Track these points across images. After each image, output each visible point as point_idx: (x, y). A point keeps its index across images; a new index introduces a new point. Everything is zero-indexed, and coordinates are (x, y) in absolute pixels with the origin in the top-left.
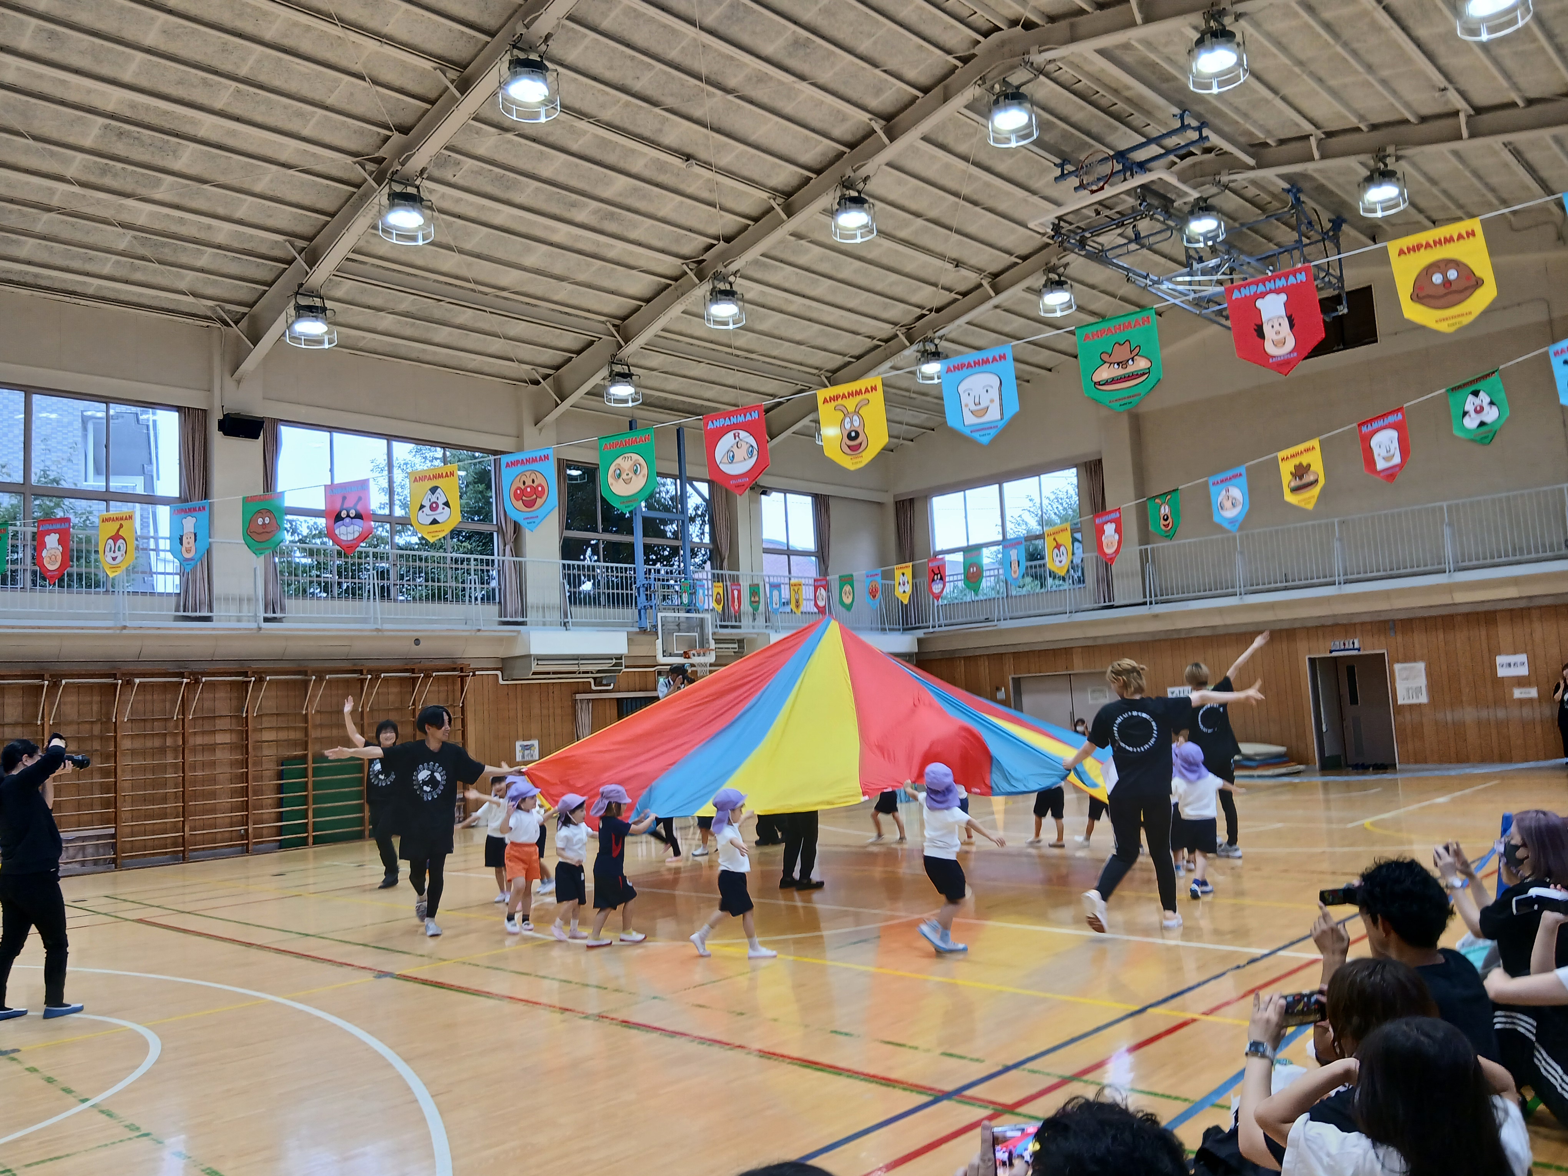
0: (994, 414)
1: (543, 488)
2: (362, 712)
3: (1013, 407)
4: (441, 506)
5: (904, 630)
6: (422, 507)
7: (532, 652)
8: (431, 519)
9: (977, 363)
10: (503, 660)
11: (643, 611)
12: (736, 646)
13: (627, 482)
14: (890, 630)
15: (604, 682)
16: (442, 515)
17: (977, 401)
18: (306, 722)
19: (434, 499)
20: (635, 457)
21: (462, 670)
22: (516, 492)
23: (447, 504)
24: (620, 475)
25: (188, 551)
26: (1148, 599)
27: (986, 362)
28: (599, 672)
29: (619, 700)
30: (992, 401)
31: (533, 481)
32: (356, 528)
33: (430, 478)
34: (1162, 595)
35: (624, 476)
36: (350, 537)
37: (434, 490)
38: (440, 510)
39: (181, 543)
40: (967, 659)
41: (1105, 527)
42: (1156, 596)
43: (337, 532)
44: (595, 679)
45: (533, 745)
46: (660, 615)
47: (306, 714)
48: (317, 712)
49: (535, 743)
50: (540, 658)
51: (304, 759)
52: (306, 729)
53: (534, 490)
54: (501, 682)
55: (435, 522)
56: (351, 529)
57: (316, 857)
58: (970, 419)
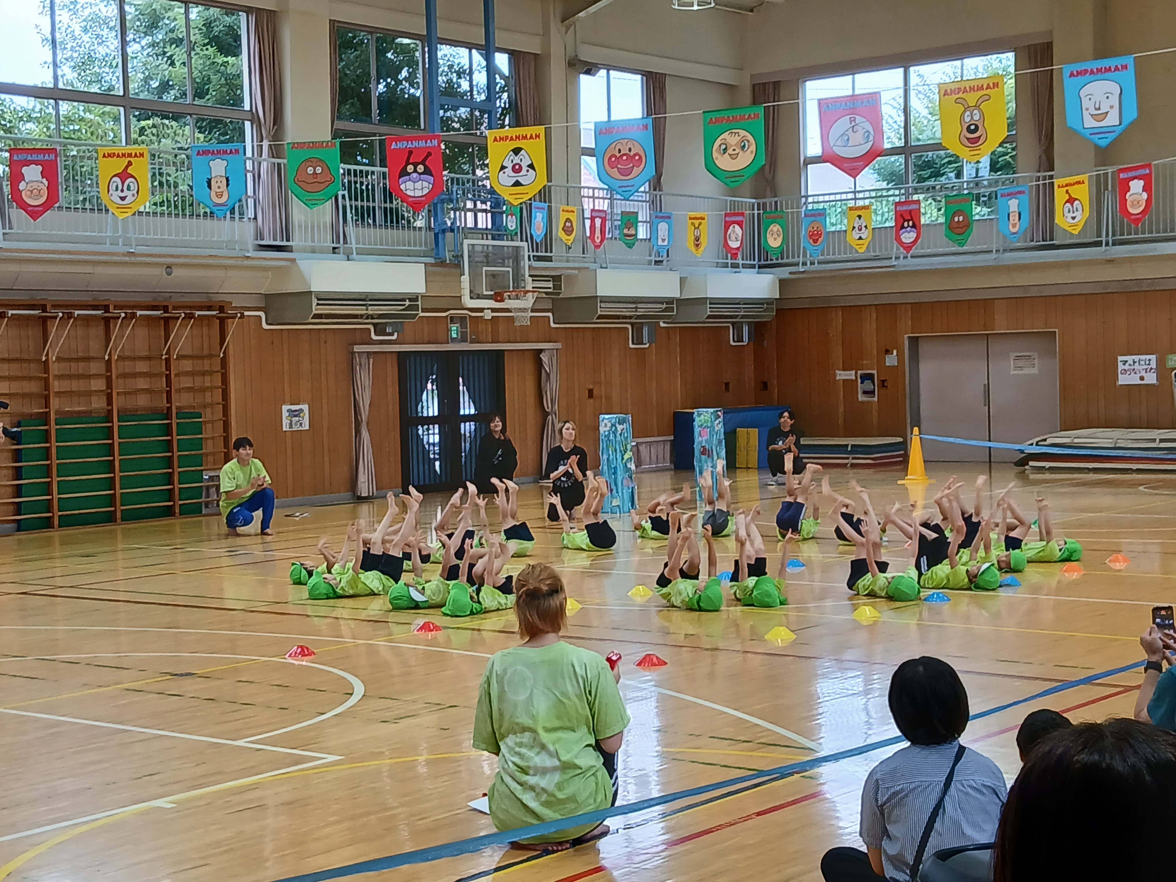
0: (1112, 119)
1: (640, 157)
2: (110, 360)
3: (1132, 114)
4: (525, 168)
5: (760, 267)
6: (503, 168)
7: (312, 290)
8: (514, 180)
9: (1099, 70)
10: (268, 297)
11: (440, 236)
12: (550, 285)
13: (733, 157)
14: (744, 266)
15: (389, 330)
16: (527, 177)
17: (1097, 106)
18: (46, 370)
19: (517, 160)
20: (743, 133)
21: (221, 309)
22: (610, 158)
23: (531, 166)
24: (725, 150)
25: (220, 195)
26: (1104, 239)
27: (1108, 70)
28: (380, 316)
29: (400, 355)
30: (1112, 107)
31: (630, 150)
32: (425, 184)
33: (512, 139)
34: (1122, 234)
35: (730, 151)
36: (419, 193)
37: (517, 151)
38: (524, 172)
39: (210, 187)
40: (845, 309)
41: (1131, 183)
42: (1114, 235)
43: (402, 187)
44: (375, 325)
45: (301, 410)
46: (466, 242)
47: (47, 360)
48: (59, 359)
49: (305, 407)
50: (324, 298)
51: (44, 418)
52: (46, 380)
53: (630, 158)
54: (265, 326)
55: (517, 184)
56: (419, 185)
57: (64, 543)
58: (1090, 123)
